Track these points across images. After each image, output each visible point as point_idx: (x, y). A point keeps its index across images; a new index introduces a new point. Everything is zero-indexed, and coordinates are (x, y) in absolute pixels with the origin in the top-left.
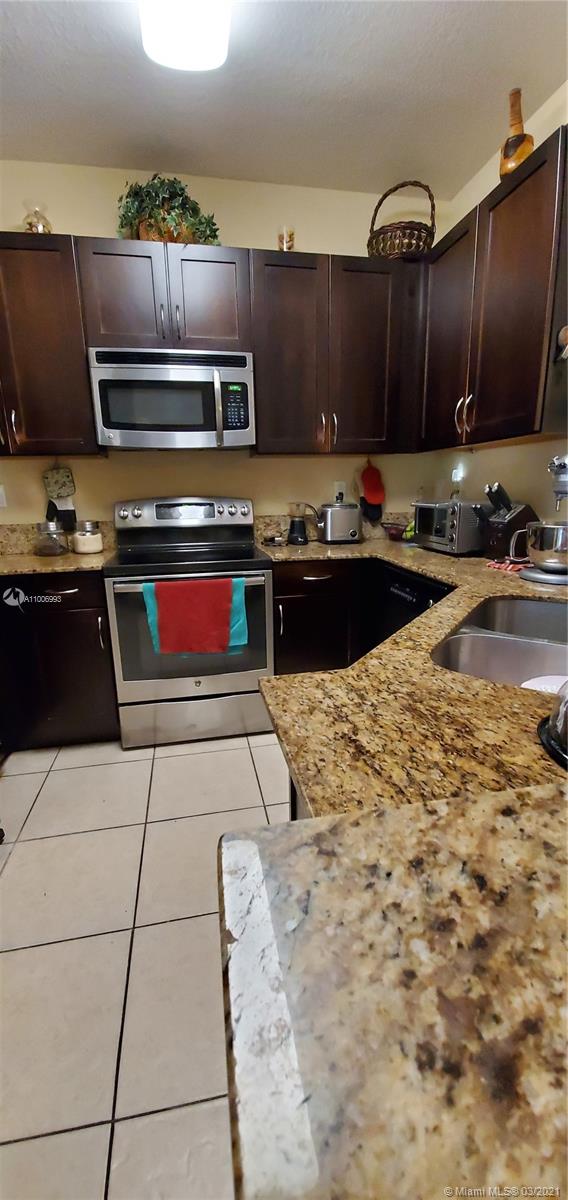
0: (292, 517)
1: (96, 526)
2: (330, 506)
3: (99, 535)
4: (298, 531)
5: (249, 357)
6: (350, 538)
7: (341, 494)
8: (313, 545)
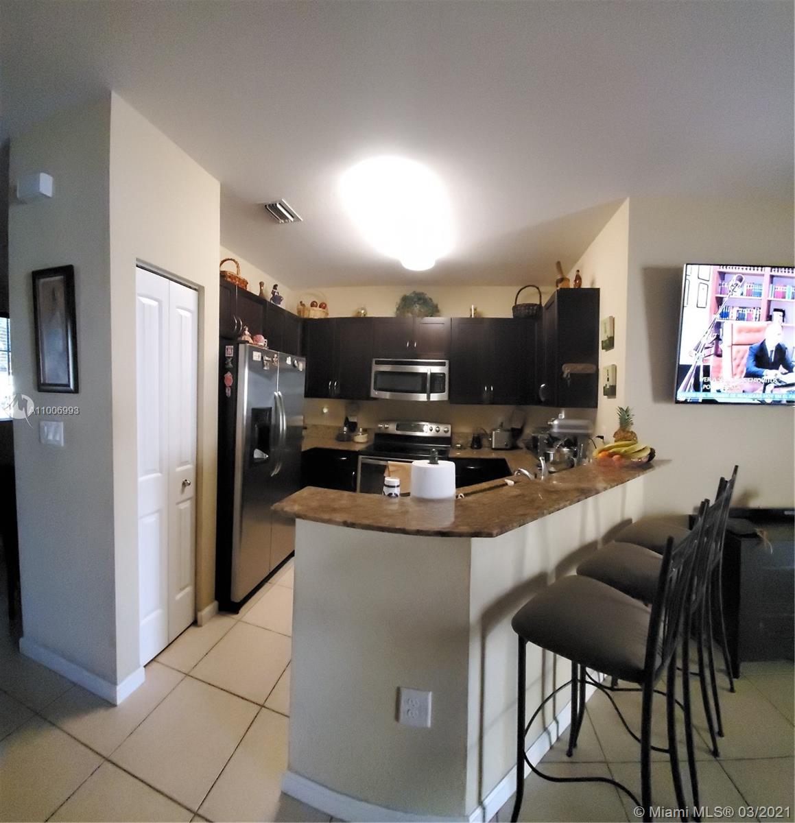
0: (474, 434)
1: (365, 431)
2: (495, 430)
3: (366, 435)
4: (477, 442)
5: (447, 362)
6: (504, 447)
7: (502, 423)
8: (486, 450)
